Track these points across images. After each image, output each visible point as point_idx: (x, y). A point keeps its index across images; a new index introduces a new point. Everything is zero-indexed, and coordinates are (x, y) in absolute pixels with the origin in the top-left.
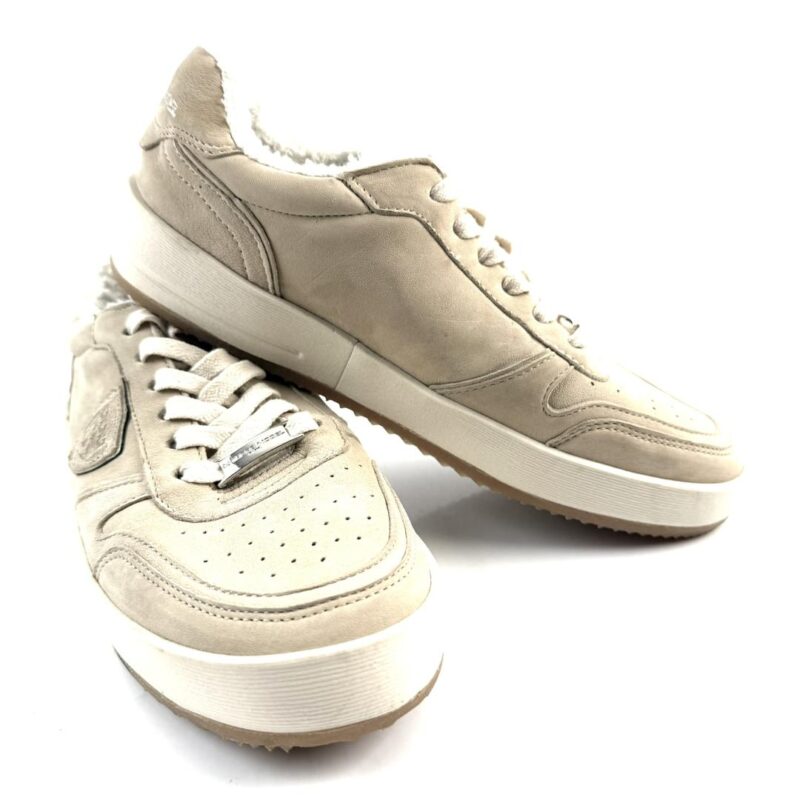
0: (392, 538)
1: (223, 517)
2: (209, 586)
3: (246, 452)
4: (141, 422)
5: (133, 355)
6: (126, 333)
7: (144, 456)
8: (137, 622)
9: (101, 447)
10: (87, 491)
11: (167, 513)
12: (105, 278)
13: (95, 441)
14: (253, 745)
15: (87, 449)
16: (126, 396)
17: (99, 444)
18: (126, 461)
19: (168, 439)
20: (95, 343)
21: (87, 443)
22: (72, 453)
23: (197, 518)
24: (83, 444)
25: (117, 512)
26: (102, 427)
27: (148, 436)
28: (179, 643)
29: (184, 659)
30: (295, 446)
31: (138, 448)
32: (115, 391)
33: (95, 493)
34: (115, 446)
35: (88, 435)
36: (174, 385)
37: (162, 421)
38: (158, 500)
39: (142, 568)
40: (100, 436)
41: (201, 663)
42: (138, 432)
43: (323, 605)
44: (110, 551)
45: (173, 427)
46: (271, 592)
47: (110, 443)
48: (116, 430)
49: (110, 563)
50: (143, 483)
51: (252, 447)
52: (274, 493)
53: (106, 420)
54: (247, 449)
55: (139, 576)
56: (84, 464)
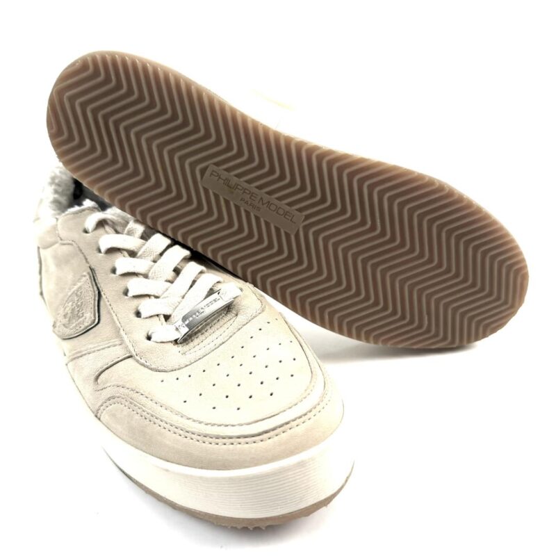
0: (314, 373)
1: (187, 366)
2: (194, 421)
3: (194, 316)
4: (110, 299)
5: (95, 248)
6: (86, 232)
7: (119, 326)
8: (141, 450)
9: (81, 319)
10: (77, 353)
11: (147, 367)
12: (53, 187)
13: (75, 314)
14: (239, 527)
15: (69, 321)
16: (95, 280)
17: (79, 317)
18: (104, 329)
19: (134, 311)
20: (61, 240)
21: (69, 315)
22: (55, 323)
23: (169, 368)
24: (65, 316)
25: (107, 368)
26: (79, 303)
27: (118, 309)
28: (178, 464)
29: (187, 476)
30: (228, 308)
31: (113, 319)
32: (85, 276)
33: (85, 354)
34: (93, 318)
35: (68, 310)
36: (131, 270)
37: (126, 297)
38: (138, 358)
39: (139, 411)
40: (78, 311)
41: (201, 478)
42: (110, 307)
43: (281, 428)
44: (109, 399)
45: (136, 302)
46: (242, 422)
47: (89, 316)
48: (92, 306)
49: (110, 407)
50: (123, 345)
51: (198, 312)
52: (221, 345)
53: (82, 299)
54: (195, 314)
55: (137, 417)
56: (68, 332)
